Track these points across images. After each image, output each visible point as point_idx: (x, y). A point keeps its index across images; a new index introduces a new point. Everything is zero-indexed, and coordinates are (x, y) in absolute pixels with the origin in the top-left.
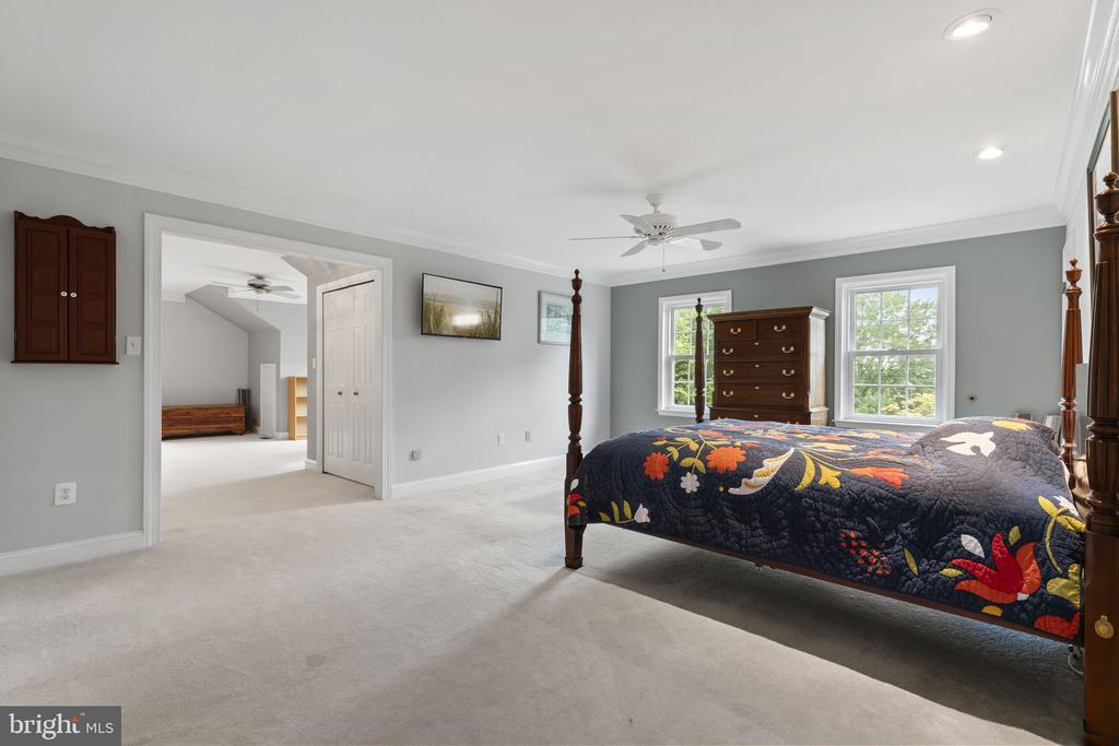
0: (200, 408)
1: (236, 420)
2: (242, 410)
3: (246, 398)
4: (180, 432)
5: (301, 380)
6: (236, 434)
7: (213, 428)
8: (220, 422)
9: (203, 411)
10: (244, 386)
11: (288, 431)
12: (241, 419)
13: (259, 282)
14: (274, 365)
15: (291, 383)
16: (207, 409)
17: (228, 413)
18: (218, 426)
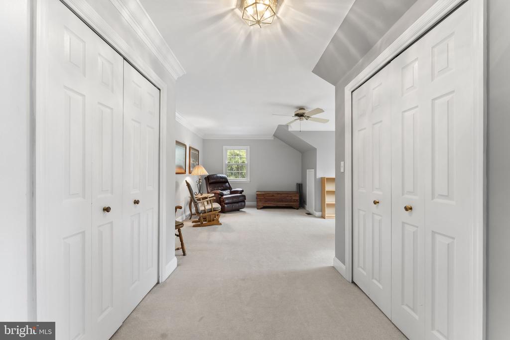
0: (278, 193)
1: (295, 201)
2: (298, 195)
3: (300, 188)
4: (267, 205)
5: (331, 180)
6: (295, 208)
7: (284, 204)
8: (285, 202)
9: (279, 195)
10: (300, 182)
11: (321, 211)
12: (297, 200)
13: (301, 112)
14: (313, 170)
15: (322, 182)
16: (281, 194)
17: (291, 197)
18: (286, 203)
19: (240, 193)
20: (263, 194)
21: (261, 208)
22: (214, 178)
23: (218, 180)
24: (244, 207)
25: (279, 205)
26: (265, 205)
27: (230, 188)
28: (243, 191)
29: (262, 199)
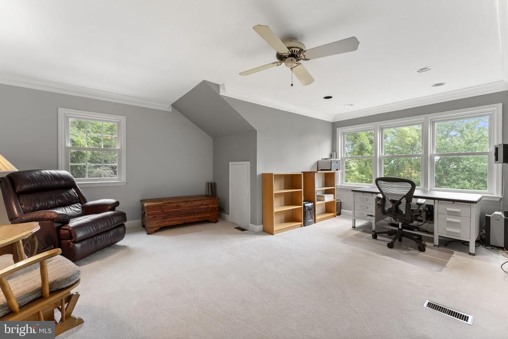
0: (187, 201)
1: (212, 210)
3: (214, 190)
4: (167, 224)
6: (212, 222)
7: (196, 217)
8: (198, 213)
10: (210, 180)
12: (216, 209)
16: (191, 202)
17: (206, 205)
18: (200, 216)
19: (111, 210)
20: (160, 206)
21: (156, 232)
22: (33, 180)
23: (46, 183)
24: (121, 236)
25: (188, 221)
26: (163, 224)
27: (81, 199)
28: (117, 204)
29: (158, 213)
